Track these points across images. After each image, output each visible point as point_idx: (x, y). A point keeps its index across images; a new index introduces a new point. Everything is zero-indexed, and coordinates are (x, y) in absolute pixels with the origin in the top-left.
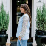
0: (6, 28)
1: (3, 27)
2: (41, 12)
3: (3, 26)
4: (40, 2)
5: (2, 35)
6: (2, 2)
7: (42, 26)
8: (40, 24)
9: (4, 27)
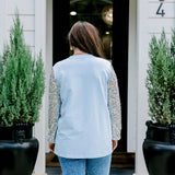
0: (32, 114)
1: (22, 112)
2: (168, 53)
3: (22, 106)
4: (163, 14)
5: (16, 142)
6: (17, 15)
7: (171, 108)
8: (164, 100)
9: (26, 110)
